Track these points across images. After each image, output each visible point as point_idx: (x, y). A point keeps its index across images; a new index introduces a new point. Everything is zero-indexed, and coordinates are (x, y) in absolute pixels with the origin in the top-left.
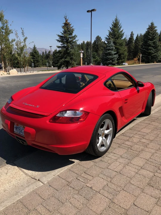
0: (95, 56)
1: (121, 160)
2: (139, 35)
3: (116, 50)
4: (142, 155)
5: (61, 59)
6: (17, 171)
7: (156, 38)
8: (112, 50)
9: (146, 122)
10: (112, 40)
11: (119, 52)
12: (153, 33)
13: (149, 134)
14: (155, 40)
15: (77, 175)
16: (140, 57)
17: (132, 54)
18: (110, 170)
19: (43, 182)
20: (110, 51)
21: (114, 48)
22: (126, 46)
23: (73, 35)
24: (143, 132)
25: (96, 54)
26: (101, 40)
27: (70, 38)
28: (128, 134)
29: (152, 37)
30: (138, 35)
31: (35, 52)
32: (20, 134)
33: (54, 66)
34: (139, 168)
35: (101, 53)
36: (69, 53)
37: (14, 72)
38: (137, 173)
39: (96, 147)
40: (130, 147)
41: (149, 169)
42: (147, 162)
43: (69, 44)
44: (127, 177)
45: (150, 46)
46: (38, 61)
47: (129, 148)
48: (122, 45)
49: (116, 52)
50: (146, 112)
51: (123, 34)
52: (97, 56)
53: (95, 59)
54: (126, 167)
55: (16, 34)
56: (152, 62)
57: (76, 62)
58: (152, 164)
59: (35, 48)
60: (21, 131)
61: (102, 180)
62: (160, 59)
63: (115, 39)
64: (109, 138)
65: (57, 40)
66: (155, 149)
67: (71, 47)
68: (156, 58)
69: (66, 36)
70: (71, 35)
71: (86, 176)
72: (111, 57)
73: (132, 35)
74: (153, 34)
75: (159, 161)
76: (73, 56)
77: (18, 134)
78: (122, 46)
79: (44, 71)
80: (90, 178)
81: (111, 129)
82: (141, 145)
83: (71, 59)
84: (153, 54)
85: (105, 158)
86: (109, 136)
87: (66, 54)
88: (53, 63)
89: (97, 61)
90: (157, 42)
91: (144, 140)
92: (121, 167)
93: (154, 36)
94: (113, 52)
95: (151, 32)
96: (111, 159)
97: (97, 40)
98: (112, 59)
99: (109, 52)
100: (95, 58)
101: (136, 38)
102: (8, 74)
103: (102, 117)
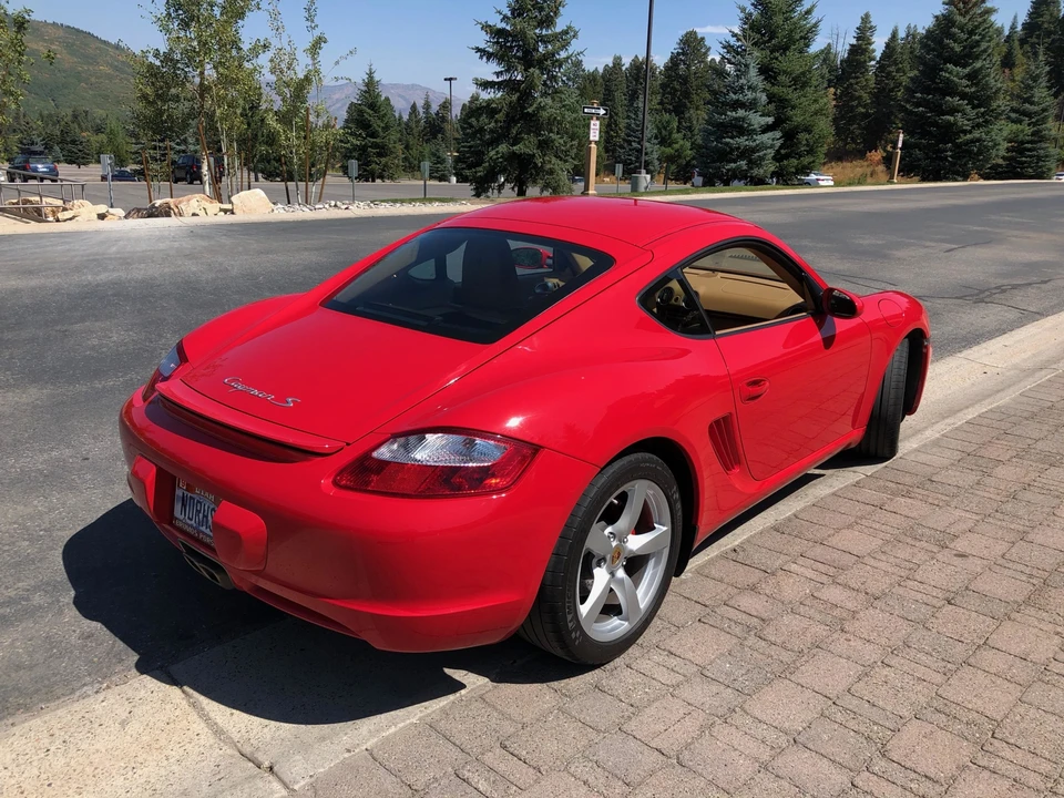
0: (670, 133)
1: (699, 693)
2: (902, 34)
3: (771, 107)
4: (808, 673)
5: (494, 142)
6: (178, 712)
7: (985, 51)
8: (751, 105)
9: (868, 494)
10: (755, 57)
11: (789, 119)
12: (970, 27)
13: (866, 560)
14: (978, 65)
15: (461, 756)
16: (895, 147)
17: (858, 132)
18: (632, 744)
19: (287, 781)
20: (741, 113)
21: (764, 98)
22: (832, 90)
23: (560, 26)
24: (840, 546)
25: (675, 124)
26: (706, 54)
27: (545, 42)
28: (758, 557)
29: (965, 47)
30: (894, 35)
31: (372, 106)
32: (199, 532)
33: (462, 179)
34: (783, 741)
35: (699, 116)
36: (533, 115)
37: (255, 203)
38: (765, 767)
39: (569, 617)
40: (758, 627)
41: (828, 750)
42: (827, 713)
43: (535, 71)
44: (711, 782)
45: (950, 89)
46: (383, 151)
47: (749, 628)
48: (805, 85)
49: (770, 120)
50: (876, 443)
51: (816, 25)
52: (680, 135)
53: (668, 150)
54: (715, 730)
55: (275, 16)
56: (958, 173)
57: (566, 161)
58: (852, 724)
59: (371, 84)
60: (205, 517)
61: (584, 789)
62: (1000, 161)
63: (772, 52)
64: (651, 576)
65: (478, 50)
66: (883, 641)
67: (545, 84)
68: (980, 152)
69: (523, 33)
70: (548, 27)
71: (507, 765)
72: (743, 141)
73: (864, 32)
74: (971, 33)
75: (889, 708)
76: (551, 131)
77: (189, 530)
78: (803, 87)
79: (402, 201)
80: (523, 774)
81: (661, 529)
82: (818, 617)
83: (544, 145)
84: (965, 132)
85: (618, 675)
86: (651, 563)
87: (516, 122)
88: (457, 160)
89: (679, 157)
90: (989, 75)
91: (834, 594)
92: (691, 725)
93: (977, 43)
94: (757, 120)
95: (959, 18)
96: (646, 680)
97: (683, 54)
98: (746, 153)
99: (736, 119)
100: (670, 145)
101: (887, 46)
102: (225, 211)
103: (611, 470)
